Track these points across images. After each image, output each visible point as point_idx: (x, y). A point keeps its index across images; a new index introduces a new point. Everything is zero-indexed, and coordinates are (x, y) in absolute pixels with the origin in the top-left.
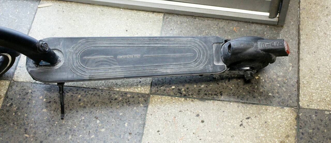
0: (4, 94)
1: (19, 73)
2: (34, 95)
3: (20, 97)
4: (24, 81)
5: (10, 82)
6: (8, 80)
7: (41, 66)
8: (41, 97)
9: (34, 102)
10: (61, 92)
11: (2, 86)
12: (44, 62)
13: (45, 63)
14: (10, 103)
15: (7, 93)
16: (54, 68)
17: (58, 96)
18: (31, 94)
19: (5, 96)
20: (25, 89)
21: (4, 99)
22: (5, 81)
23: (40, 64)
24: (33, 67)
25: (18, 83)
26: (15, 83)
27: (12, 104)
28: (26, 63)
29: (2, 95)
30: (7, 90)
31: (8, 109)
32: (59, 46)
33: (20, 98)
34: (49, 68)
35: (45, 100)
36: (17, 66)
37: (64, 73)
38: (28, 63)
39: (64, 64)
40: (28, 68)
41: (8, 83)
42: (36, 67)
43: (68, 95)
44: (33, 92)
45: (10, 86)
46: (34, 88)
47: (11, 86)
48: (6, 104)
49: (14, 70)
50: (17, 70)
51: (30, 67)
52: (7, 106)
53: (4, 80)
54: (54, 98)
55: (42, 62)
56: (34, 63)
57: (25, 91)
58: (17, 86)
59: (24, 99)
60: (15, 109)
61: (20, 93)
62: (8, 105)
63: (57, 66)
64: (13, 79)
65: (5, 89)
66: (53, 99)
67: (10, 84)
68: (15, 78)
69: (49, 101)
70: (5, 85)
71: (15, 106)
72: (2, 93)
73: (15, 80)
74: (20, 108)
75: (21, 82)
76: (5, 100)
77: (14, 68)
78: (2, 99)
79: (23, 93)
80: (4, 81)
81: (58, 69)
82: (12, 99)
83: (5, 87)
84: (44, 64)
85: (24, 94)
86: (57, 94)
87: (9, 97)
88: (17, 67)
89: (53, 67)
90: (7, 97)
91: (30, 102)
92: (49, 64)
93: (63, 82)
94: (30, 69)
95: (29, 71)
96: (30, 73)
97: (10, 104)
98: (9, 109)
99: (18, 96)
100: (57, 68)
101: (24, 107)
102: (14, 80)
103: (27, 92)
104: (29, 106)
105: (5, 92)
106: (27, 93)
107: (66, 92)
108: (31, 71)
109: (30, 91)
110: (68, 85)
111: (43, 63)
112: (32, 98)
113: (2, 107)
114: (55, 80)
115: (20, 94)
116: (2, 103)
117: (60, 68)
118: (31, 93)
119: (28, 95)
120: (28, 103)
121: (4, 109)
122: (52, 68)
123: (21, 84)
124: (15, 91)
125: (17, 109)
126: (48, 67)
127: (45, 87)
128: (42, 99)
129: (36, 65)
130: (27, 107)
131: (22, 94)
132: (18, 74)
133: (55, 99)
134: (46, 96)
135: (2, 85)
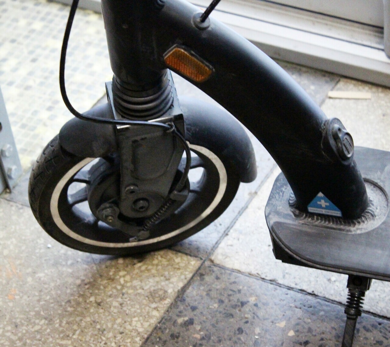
0: (176, 290)
1: (232, 245)
2: (261, 313)
3: (221, 310)
4: (243, 269)
5: (202, 265)
6: (196, 257)
7: (312, 215)
8: (283, 324)
9: (258, 330)
10: (352, 311)
11: (175, 268)
12: (323, 203)
13: (326, 208)
14: (185, 316)
15: (184, 289)
16: (350, 231)
17: (334, 332)
18: (255, 308)
19: (178, 297)
20: (239, 291)
21: (172, 304)
22: (189, 257)
23: (311, 209)
24: (288, 215)
25: (223, 271)
26: (215, 269)
27: (191, 322)
28: (270, 199)
29: (170, 291)
30: (186, 282)
31: (176, 330)
32: (379, 173)
33: (220, 312)
34: (334, 226)
35: (291, 333)
36: (232, 226)
37: (380, 252)
38: (274, 201)
39: (383, 226)
40: (269, 214)
41: (194, 263)
42: (295, 215)
43: (366, 338)
44: (259, 305)
45: (199, 274)
46: (266, 295)
47: (202, 275)
48: (175, 317)
49: (220, 235)
50: (228, 237)
51: (278, 213)
52: (175, 322)
53: (186, 254)
54: (323, 336)
55: (321, 198)
56: (291, 206)
57: (238, 296)
58: (217, 278)
59: (232, 316)
60: (198, 336)
61: (223, 299)
62: (180, 320)
63: (360, 227)
64: (213, 258)
65: (183, 277)
66: (318, 337)
67: (199, 268)
68: (218, 257)
69: (304, 339)
70: (186, 268)
71: (198, 328)
72: (171, 285)
73: (217, 262)
74: (212, 338)
75: (233, 270)
76: (174, 305)
77: (223, 230)
78: (168, 301)
79: (230, 301)
80: (185, 258)
81: (360, 235)
82: (194, 309)
83: (182, 274)
84: (324, 212)
85: (233, 303)
86: (333, 326)
87: (188, 300)
88: (231, 231)
89: (347, 228)
90: (183, 300)
91: (245, 327)
92: (338, 214)
93: (369, 276)
94: (274, 219)
95: (272, 222)
96: (272, 231)
97: (186, 319)
98: (179, 333)
99: (216, 305)
100: (359, 232)
101: (226, 337)
102: (212, 261)
103: (244, 300)
104: (239, 339)
105: (181, 285)
106: (243, 304)
107: (364, 327)
108: (278, 224)
109: (252, 300)
110: (371, 311)
111: (320, 207)
112: (254, 318)
113: (159, 323)
114: (344, 264)
115: (221, 302)
116: (165, 313)
117: (368, 234)
118: (256, 305)
119: (242, 309)
120: (240, 331)
121: (165, 329)
122: (343, 230)
123: (230, 274)
124: (210, 290)
125: (203, 339)
126: (331, 225)
127: (301, 300)
128: (284, 330)
129: (297, 212)
130: (234, 339)
131: (226, 301)
132: (229, 247)
133: (322, 339)
134: (298, 324)
135: (177, 267)
